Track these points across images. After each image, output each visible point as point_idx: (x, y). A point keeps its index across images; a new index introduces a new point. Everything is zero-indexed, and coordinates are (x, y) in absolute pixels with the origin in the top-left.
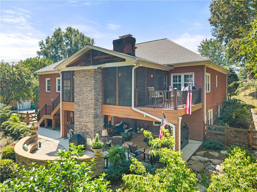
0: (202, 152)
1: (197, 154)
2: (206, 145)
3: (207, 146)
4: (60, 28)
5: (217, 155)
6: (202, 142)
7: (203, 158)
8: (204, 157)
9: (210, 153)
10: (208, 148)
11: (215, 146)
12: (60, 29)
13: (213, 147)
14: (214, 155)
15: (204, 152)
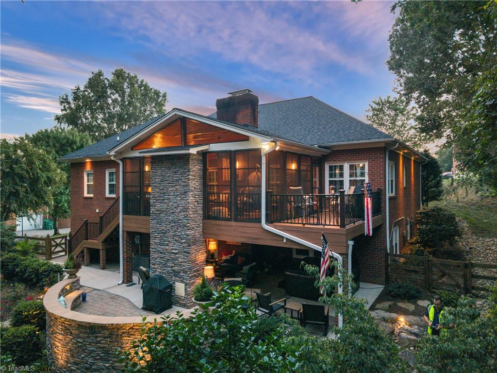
0: (386, 304)
1: (377, 307)
2: (392, 291)
3: (394, 292)
4: (101, 71)
5: (411, 309)
6: (383, 286)
7: (388, 313)
8: (390, 312)
9: (400, 304)
10: (395, 297)
11: (408, 292)
12: (100, 74)
13: (405, 295)
14: (407, 308)
15: (389, 303)
